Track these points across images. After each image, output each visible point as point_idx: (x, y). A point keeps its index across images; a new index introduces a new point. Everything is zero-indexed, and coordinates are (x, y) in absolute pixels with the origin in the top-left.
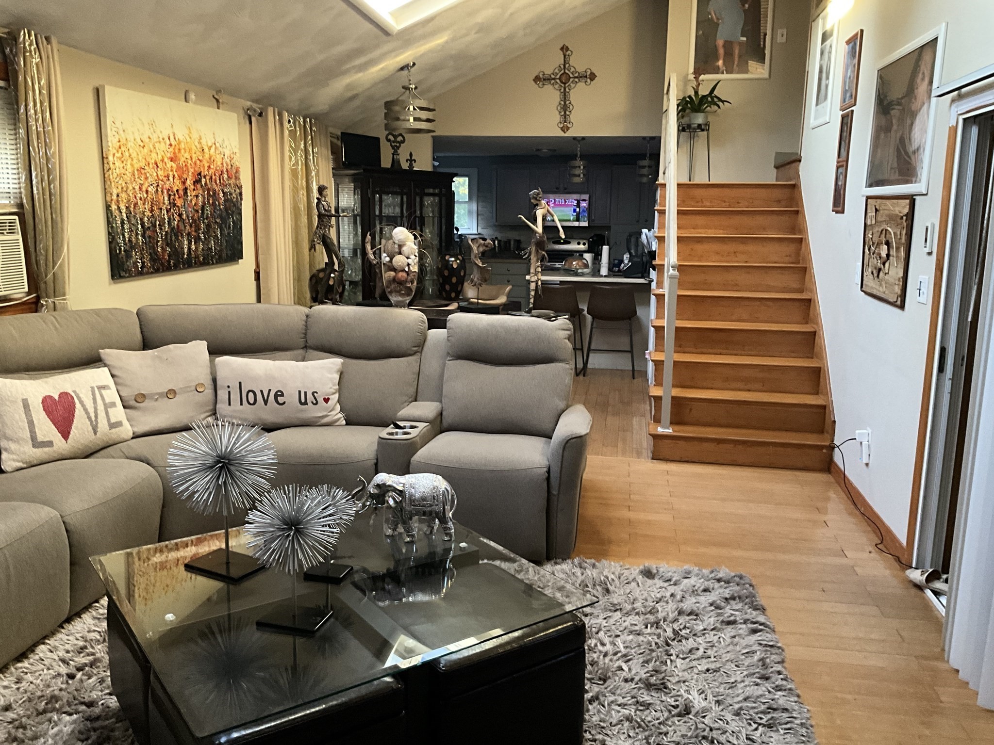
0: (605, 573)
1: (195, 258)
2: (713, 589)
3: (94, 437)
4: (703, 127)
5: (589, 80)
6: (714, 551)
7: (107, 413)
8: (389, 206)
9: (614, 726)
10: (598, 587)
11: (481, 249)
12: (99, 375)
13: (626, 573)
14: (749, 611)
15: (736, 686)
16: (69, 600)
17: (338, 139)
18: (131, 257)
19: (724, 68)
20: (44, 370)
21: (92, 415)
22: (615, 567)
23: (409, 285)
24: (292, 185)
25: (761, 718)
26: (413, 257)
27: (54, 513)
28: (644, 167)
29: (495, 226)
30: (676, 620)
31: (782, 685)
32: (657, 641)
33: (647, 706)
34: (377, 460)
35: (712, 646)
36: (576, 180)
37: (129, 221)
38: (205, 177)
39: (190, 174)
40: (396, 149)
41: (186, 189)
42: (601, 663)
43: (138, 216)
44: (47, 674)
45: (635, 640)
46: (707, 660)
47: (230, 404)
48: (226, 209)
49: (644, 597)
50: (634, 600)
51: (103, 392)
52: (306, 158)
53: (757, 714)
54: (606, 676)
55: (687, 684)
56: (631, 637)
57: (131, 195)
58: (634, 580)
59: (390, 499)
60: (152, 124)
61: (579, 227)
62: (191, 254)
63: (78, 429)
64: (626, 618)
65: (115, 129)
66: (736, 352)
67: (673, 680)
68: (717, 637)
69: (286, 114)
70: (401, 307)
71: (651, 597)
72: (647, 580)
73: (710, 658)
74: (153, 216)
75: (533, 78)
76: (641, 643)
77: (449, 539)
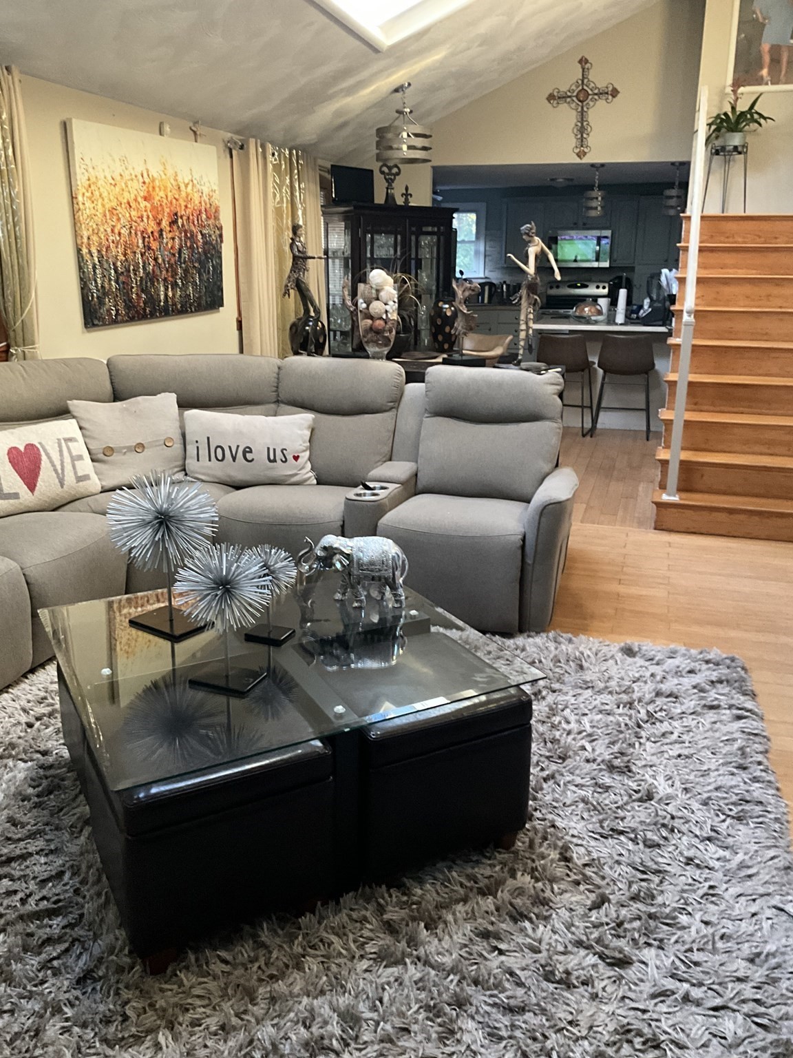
0: (581, 649)
1: (173, 305)
2: (700, 670)
3: (60, 489)
4: (740, 149)
5: (610, 97)
6: (708, 631)
7: (74, 467)
8: (382, 246)
9: (569, 806)
10: (571, 663)
11: (467, 294)
12: (67, 427)
13: (605, 649)
14: (736, 696)
15: (708, 774)
16: (31, 652)
17: (328, 172)
18: (105, 304)
19: (769, 78)
20: (12, 421)
21: (59, 468)
22: (593, 643)
23: (387, 334)
24: (275, 225)
25: (731, 810)
26: (391, 303)
27: (14, 565)
28: (671, 197)
29: (503, 268)
30: (652, 701)
31: (760, 777)
32: (628, 722)
33: (607, 788)
34: (344, 522)
35: (688, 731)
36: (593, 213)
37: (101, 266)
38: (181, 217)
39: (166, 214)
40: (390, 182)
41: (161, 230)
42: (563, 742)
43: (110, 260)
44: (8, 722)
45: (604, 720)
46: (681, 745)
47: (198, 460)
48: (205, 252)
49: (619, 676)
50: (609, 678)
51: (70, 444)
52: (292, 194)
53: (727, 804)
54: (565, 755)
55: (654, 768)
56: (600, 716)
57: (102, 237)
58: (612, 657)
59: (338, 562)
60: (123, 160)
61: (598, 268)
62: (168, 301)
63: (44, 482)
64: (597, 697)
65: (85, 167)
66: (759, 411)
67: (640, 763)
68: (695, 722)
69: (270, 148)
70: (378, 359)
71: (629, 676)
72: (628, 658)
73: (684, 743)
74: (126, 259)
75: (547, 95)
76: (610, 724)
77: (399, 605)
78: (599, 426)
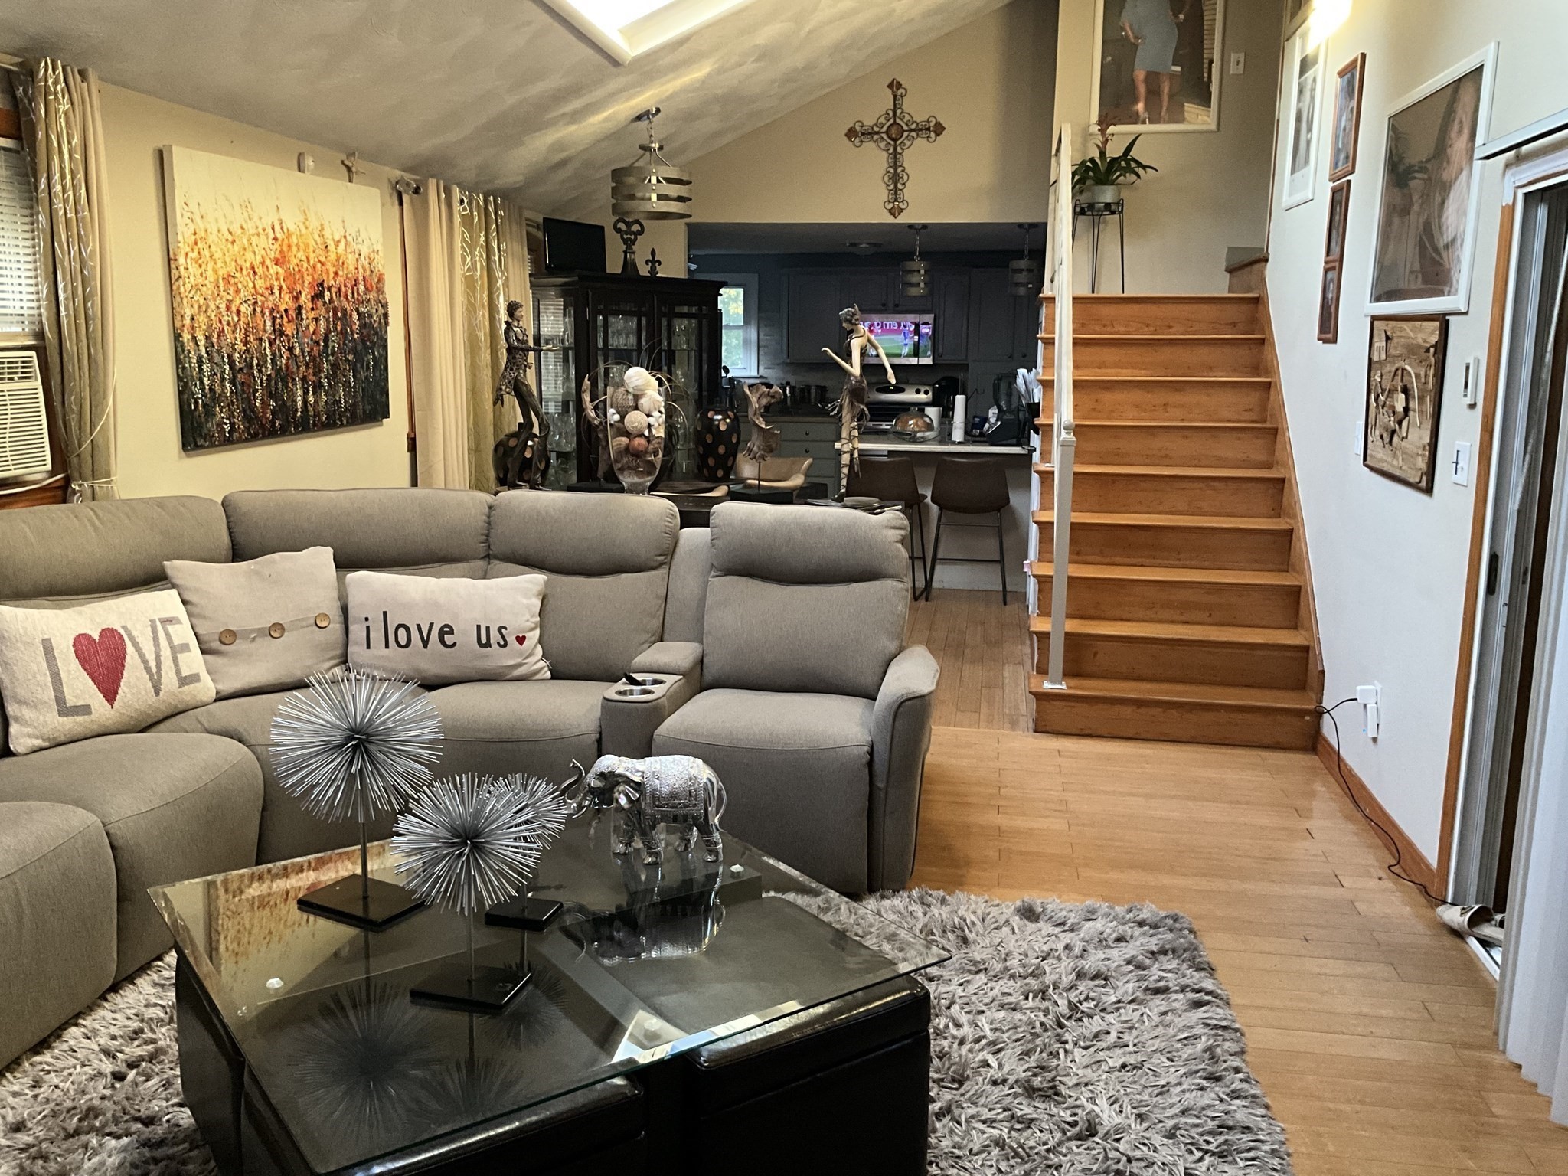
0: (961, 912)
1: (315, 416)
2: (1132, 937)
3: (155, 698)
4: (1113, 207)
5: (933, 135)
6: (1132, 877)
7: (176, 664)
8: (619, 333)
9: (976, 1155)
10: (949, 935)
11: (764, 401)
12: (163, 602)
13: (994, 912)
14: (1188, 972)
15: (1168, 1091)
16: (115, 958)
17: (538, 227)
18: (214, 414)
19: (1146, 115)
20: (77, 594)
21: (153, 664)
22: (977, 903)
23: (651, 458)
24: (466, 302)
25: (1208, 1142)
26: (656, 414)
27: (93, 819)
28: (1021, 271)
29: (787, 364)
30: (1072, 987)
31: (1241, 1090)
32: (1044, 1019)
33: (1029, 1123)
34: (601, 734)
35: (1131, 1028)
36: (914, 291)
37: (211, 359)
38: (329, 289)
39: (306, 284)
40: (629, 244)
41: (300, 308)
42: (955, 1054)
43: (224, 350)
44: (82, 1073)
45: (1009, 1019)
46: (1122, 1050)
47: (368, 647)
48: (363, 339)
49: (1022, 950)
50: (1007, 955)
51: (170, 627)
52: (489, 258)
53: (1202, 1135)
54: (962, 1075)
55: (1090, 1087)
56: (1002, 1014)
57: (213, 317)
58: (1007, 923)
59: (622, 795)
60: (246, 206)
61: (918, 366)
62: (308, 411)
63: (129, 687)
64: (994, 984)
65: (189, 214)
66: (1166, 562)
67: (1071, 1081)
68: (1138, 1013)
69: (456, 190)
70: (638, 493)
71: (1034, 950)
72: (1028, 923)
73: (1127, 1046)
74: (247, 350)
75: (845, 131)
76: (1019, 1024)
77: (714, 858)
78: (935, 585)
